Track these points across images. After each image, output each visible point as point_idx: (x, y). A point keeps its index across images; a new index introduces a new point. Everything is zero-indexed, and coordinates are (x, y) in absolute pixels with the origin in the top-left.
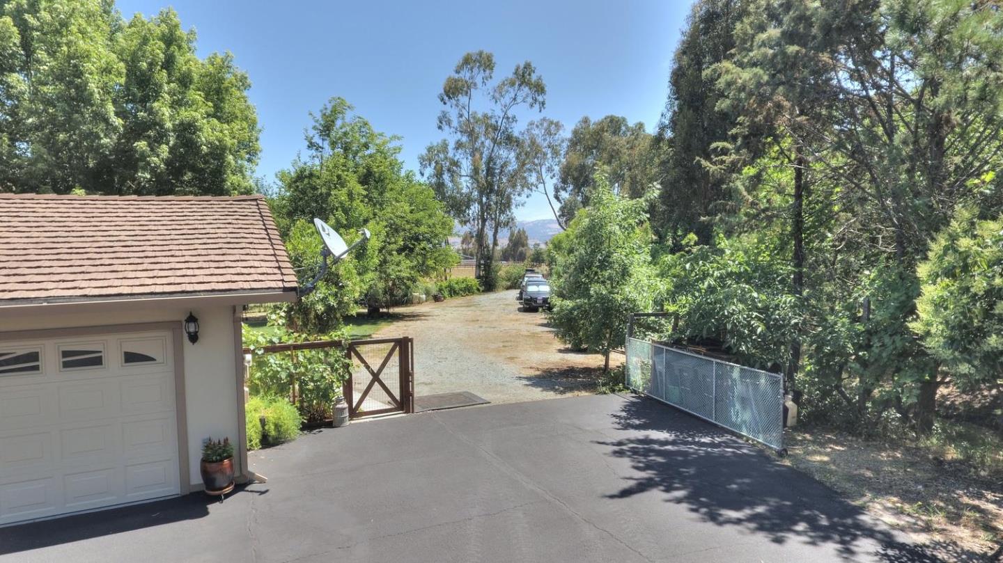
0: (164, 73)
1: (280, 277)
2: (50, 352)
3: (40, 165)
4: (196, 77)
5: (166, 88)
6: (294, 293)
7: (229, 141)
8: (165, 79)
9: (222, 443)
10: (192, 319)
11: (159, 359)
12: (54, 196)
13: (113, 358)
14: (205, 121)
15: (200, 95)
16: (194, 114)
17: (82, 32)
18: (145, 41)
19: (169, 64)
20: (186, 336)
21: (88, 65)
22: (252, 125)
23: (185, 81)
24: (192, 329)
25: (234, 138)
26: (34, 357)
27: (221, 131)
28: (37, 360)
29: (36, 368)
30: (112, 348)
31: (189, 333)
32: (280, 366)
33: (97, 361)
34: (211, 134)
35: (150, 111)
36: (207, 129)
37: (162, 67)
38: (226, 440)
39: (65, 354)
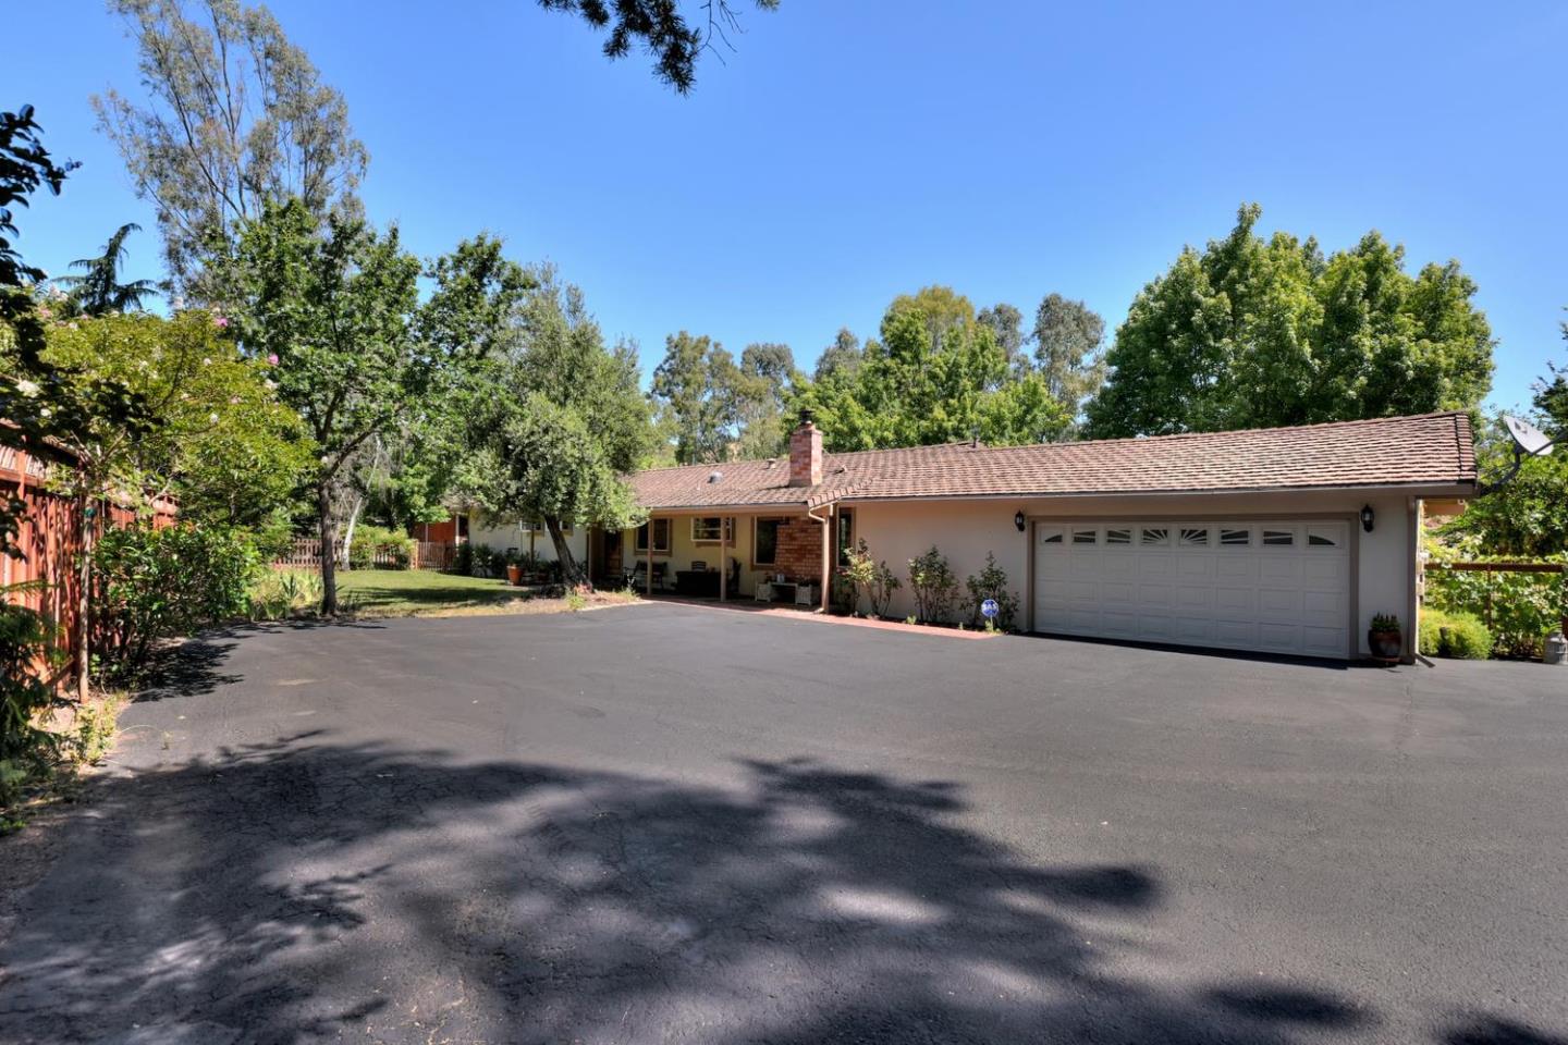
0: (1367, 303)
1: (1458, 473)
2: (1256, 531)
3: (1242, 414)
4: (1404, 299)
5: (1367, 317)
6: (1470, 485)
7: (1443, 361)
8: (1367, 309)
9: (1390, 618)
10: (1367, 509)
11: (1337, 544)
12: (1259, 430)
13: (1300, 539)
14: (1413, 344)
15: (1409, 317)
16: (1399, 338)
17: (1285, 286)
18: (1346, 275)
19: (1372, 290)
20: (1362, 526)
21: (1289, 315)
22: (1483, 336)
23: (1390, 306)
24: (1367, 518)
25: (1451, 356)
26: (1245, 534)
27: (1434, 352)
28: (1247, 536)
29: (1246, 542)
30: (1300, 532)
31: (1365, 522)
32: (1470, 584)
33: (1288, 541)
34: (1419, 356)
35: (1351, 346)
36: (1415, 351)
37: (1364, 297)
38: (1394, 618)
39: (1267, 534)
